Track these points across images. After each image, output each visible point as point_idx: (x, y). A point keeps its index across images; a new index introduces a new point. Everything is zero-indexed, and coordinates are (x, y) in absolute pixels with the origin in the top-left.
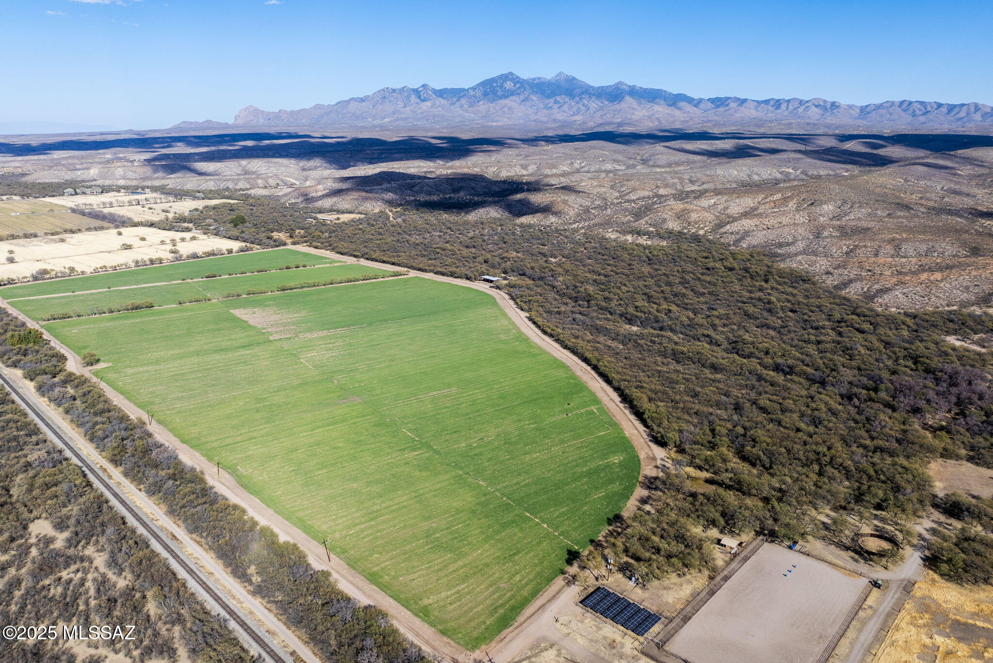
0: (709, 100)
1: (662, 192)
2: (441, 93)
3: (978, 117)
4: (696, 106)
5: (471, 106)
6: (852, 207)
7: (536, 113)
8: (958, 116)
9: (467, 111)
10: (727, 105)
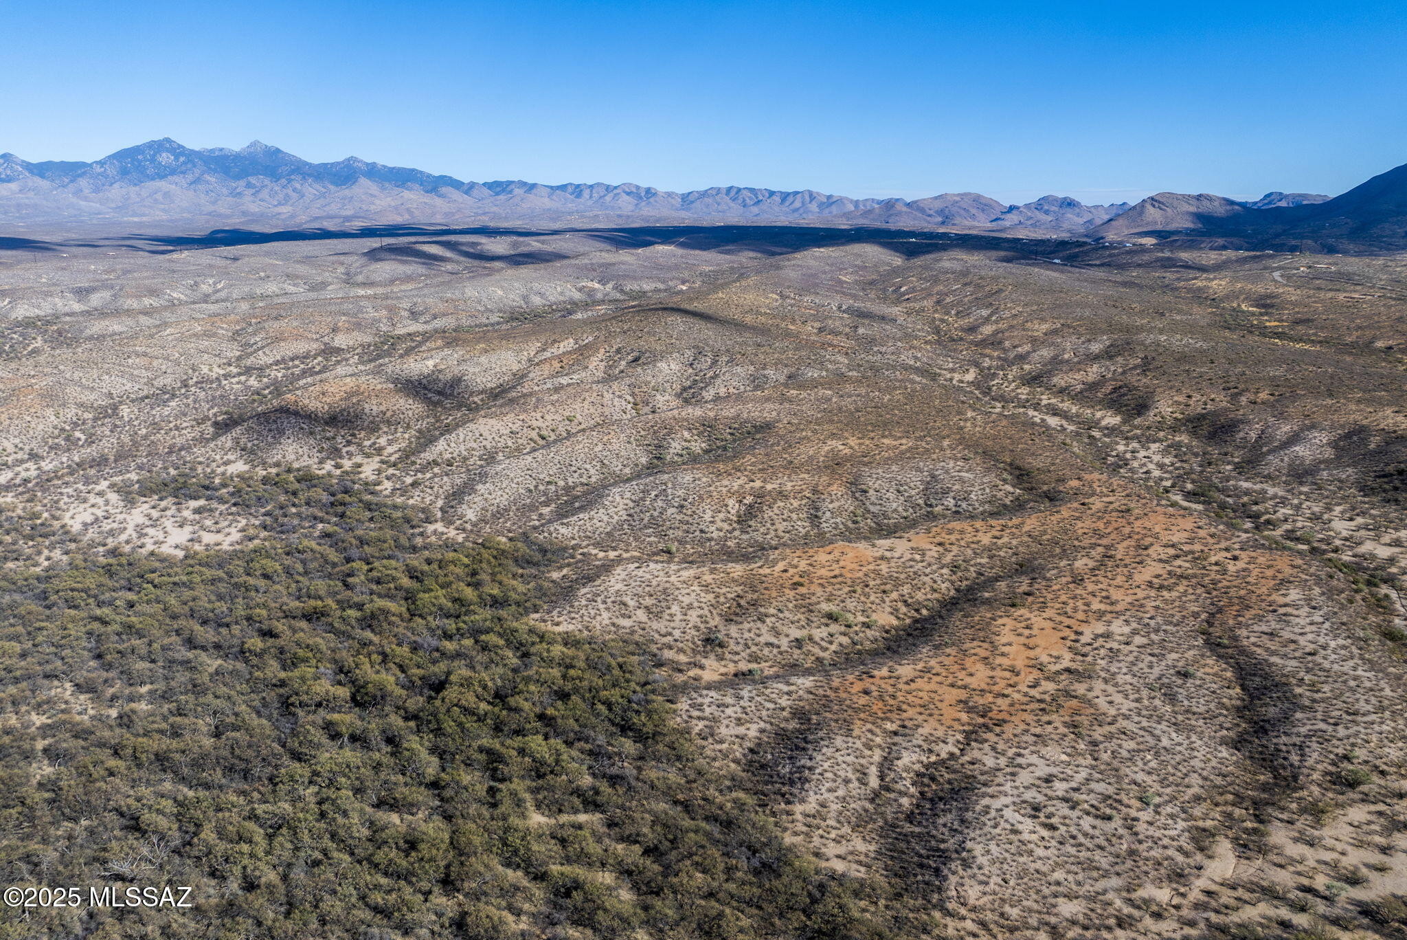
0: (484, 184)
1: (340, 341)
2: (42, 169)
3: (814, 207)
4: (466, 193)
5: (97, 190)
6: (715, 363)
7: (214, 203)
8: (792, 207)
9: (86, 199)
10: (511, 192)
